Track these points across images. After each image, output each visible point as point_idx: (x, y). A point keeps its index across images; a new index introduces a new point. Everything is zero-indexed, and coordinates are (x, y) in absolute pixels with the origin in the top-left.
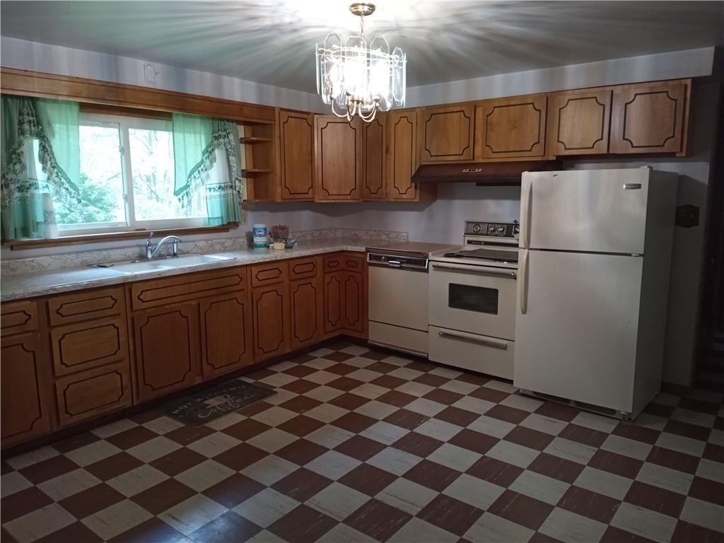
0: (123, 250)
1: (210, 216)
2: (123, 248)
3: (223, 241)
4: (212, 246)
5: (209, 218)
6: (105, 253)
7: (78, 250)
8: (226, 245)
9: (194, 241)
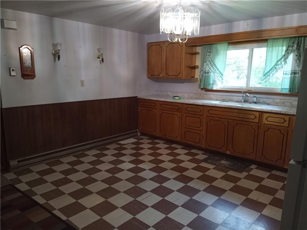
0: (239, 97)
1: (282, 88)
2: (238, 96)
3: (292, 101)
4: (284, 103)
5: (282, 89)
6: (231, 97)
7: (223, 94)
8: (293, 104)
9: (273, 99)
